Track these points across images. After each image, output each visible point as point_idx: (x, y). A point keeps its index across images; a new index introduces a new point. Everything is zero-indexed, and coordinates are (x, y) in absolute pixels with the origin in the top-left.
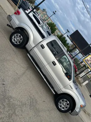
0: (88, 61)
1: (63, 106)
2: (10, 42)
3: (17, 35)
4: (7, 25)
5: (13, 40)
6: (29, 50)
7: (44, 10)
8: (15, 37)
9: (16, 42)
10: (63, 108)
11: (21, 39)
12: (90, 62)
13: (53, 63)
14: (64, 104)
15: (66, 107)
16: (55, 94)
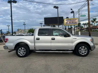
0: (67, 23)
1: (84, 52)
2: (20, 58)
3: (20, 50)
4: (9, 52)
5: (21, 55)
6: (34, 49)
7: (18, 30)
8: (20, 53)
9: (24, 54)
10: (85, 53)
11: (24, 49)
12: (68, 22)
13: (52, 39)
14: (83, 50)
15: (86, 50)
16: (72, 52)
